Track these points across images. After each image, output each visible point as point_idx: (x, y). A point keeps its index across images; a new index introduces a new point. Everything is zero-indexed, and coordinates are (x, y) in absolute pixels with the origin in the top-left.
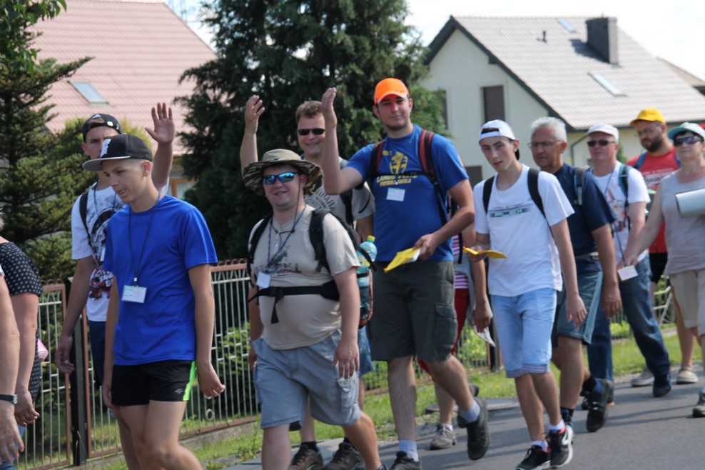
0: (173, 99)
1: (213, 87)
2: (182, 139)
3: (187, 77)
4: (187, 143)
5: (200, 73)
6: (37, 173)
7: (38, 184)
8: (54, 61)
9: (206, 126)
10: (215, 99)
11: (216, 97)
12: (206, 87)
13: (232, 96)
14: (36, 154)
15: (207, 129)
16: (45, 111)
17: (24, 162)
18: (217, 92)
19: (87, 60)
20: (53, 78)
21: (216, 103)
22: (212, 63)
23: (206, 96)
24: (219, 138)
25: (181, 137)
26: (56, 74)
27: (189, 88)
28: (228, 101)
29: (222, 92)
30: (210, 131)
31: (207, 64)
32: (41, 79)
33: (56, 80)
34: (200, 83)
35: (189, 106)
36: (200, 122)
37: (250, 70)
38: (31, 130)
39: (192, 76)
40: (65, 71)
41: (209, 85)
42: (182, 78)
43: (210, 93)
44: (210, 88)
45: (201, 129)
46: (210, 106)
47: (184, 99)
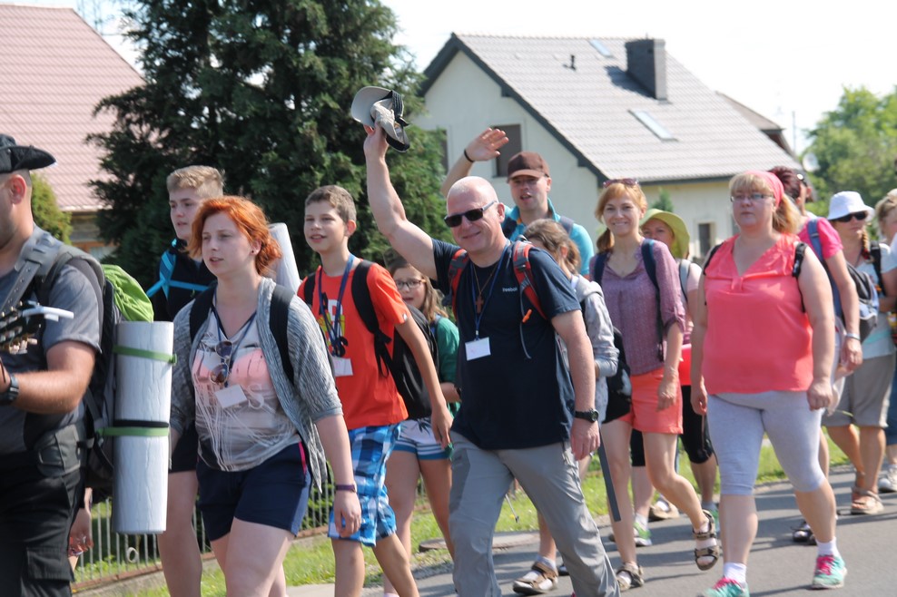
0: (85, 136)
1: (139, 122)
2: (97, 190)
3: (104, 108)
4: (103, 195)
5: (121, 104)
9: (131, 173)
10: (141, 138)
11: (144, 136)
12: (129, 121)
13: (165, 134)
15: (131, 177)
18: (145, 128)
21: (144, 143)
22: (138, 89)
23: (130, 134)
24: (147, 189)
25: (95, 187)
27: (107, 122)
28: (159, 141)
29: (152, 129)
30: (136, 179)
31: (132, 91)
34: (121, 116)
35: (108, 147)
36: (122, 168)
37: (189, 99)
39: (112, 107)
41: (134, 119)
42: (98, 109)
43: (135, 129)
44: (135, 123)
45: (123, 177)
46: (136, 146)
47: (101, 136)
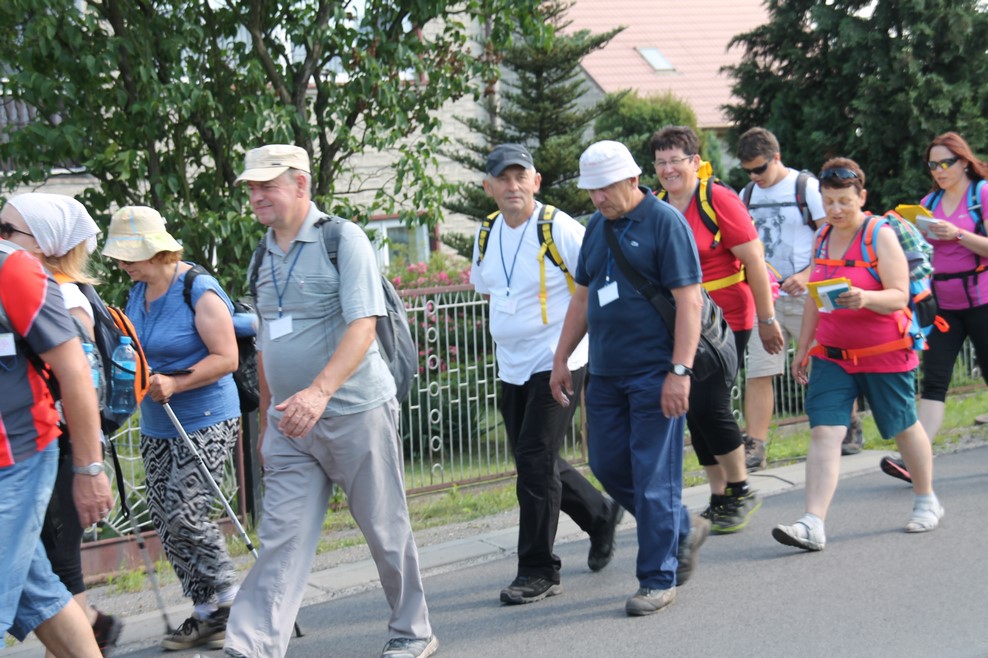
0: (718, 67)
1: (765, 54)
2: (727, 113)
3: (736, 43)
4: (733, 116)
5: (751, 39)
6: (564, 153)
7: (566, 165)
8: (587, 32)
9: (755, 97)
10: (765, 67)
11: (767, 65)
12: (756, 54)
13: (785, 63)
14: (565, 133)
15: (756, 100)
16: (576, 86)
17: (553, 140)
18: (769, 58)
19: (620, 30)
20: (584, 51)
21: (767, 73)
22: (764, 27)
23: (755, 65)
24: (768, 110)
25: (725, 110)
26: (588, 47)
27: (738, 55)
28: (779, 69)
29: (775, 59)
30: (760, 103)
31: (758, 29)
32: (571, 51)
33: (588, 53)
34: (749, 50)
35: (736, 76)
36: (749, 94)
37: (805, 33)
38: (560, 106)
39: (742, 42)
40: (598, 42)
41: (760, 52)
42: (730, 45)
43: (761, 61)
44: (761, 55)
45: (749, 102)
46: (760, 75)
47: (731, 68)
